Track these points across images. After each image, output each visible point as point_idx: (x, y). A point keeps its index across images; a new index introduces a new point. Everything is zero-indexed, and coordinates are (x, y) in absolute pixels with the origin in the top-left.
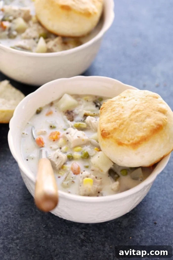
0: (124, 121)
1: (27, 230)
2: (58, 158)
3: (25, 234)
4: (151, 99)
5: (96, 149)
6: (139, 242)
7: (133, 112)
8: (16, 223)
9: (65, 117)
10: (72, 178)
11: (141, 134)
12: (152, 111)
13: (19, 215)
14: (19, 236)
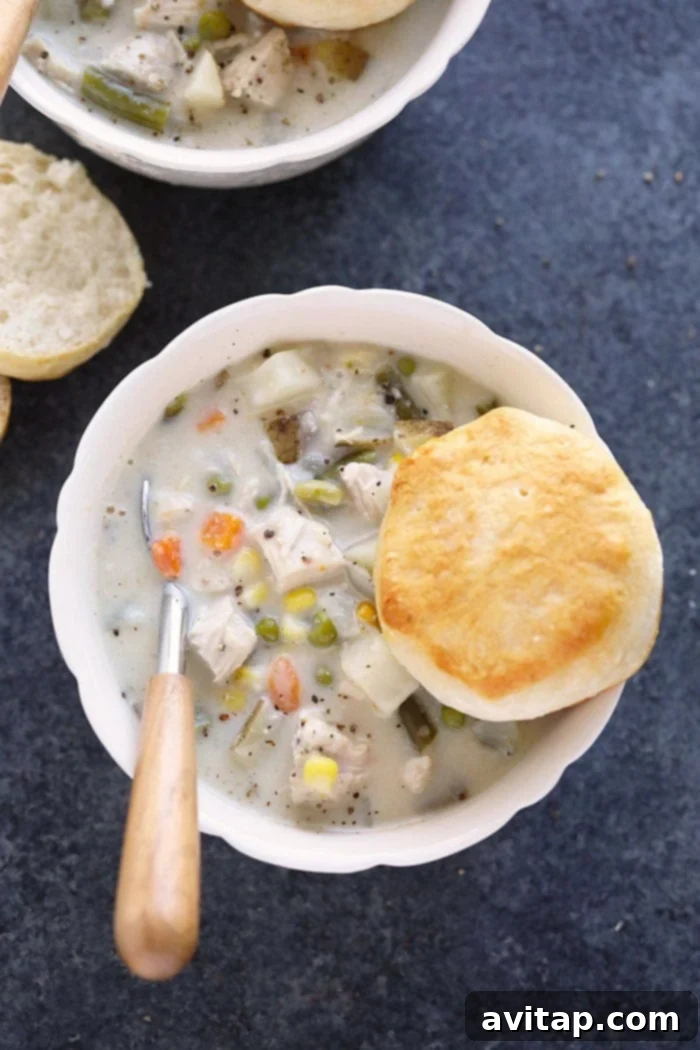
0: (468, 584)
1: (106, 817)
2: (224, 648)
3: (99, 834)
4: (577, 499)
5: (363, 616)
6: (486, 890)
7: (505, 553)
8: (72, 785)
9: (266, 445)
10: (269, 727)
11: (519, 653)
12: (571, 563)
13: (83, 753)
14: (80, 837)
